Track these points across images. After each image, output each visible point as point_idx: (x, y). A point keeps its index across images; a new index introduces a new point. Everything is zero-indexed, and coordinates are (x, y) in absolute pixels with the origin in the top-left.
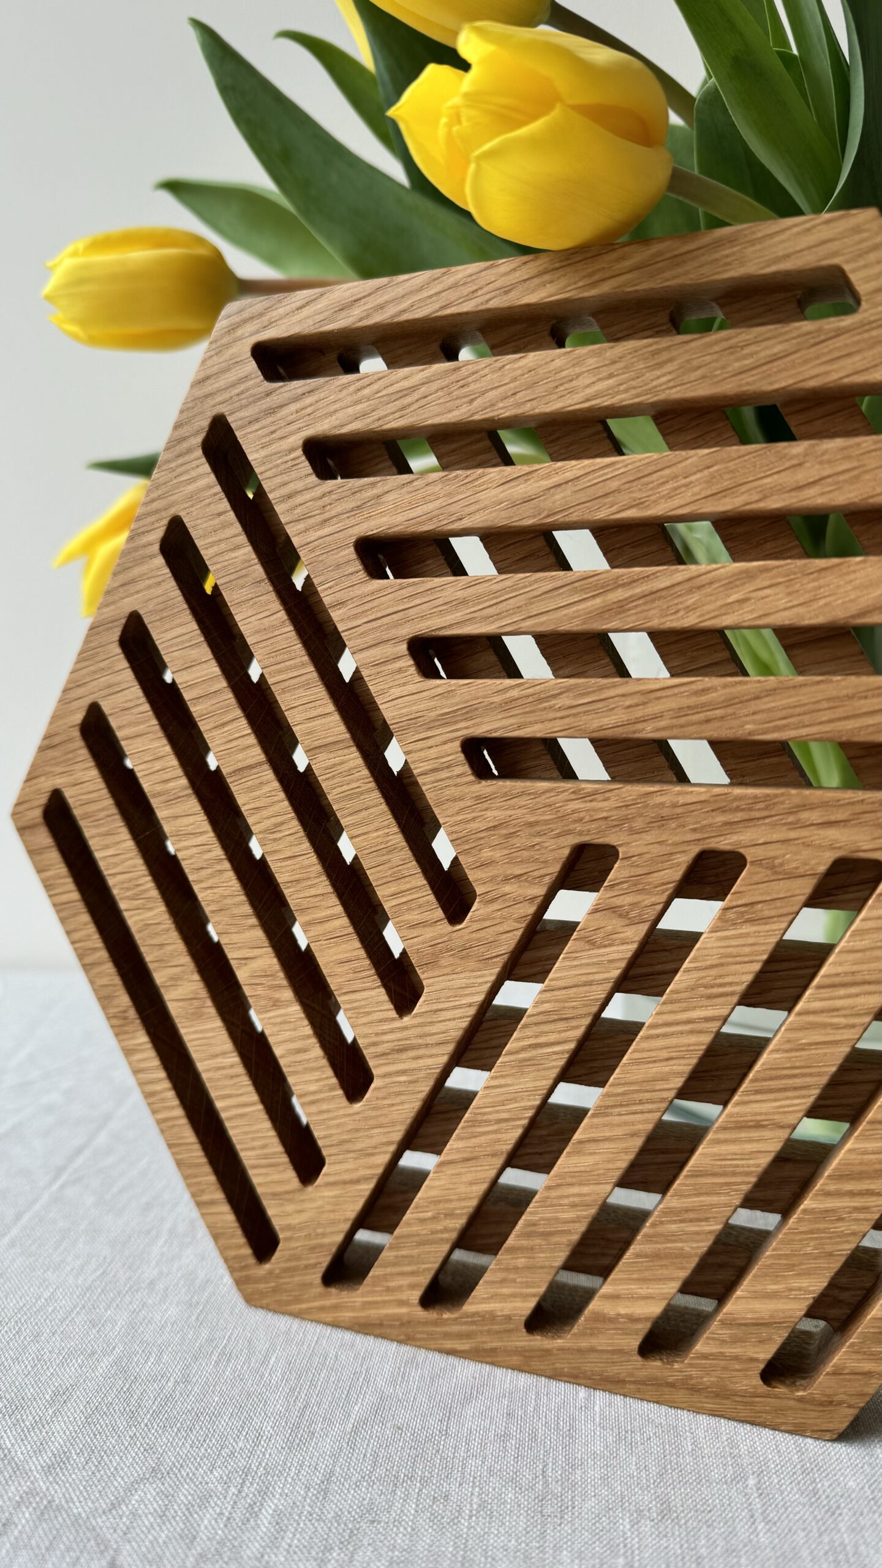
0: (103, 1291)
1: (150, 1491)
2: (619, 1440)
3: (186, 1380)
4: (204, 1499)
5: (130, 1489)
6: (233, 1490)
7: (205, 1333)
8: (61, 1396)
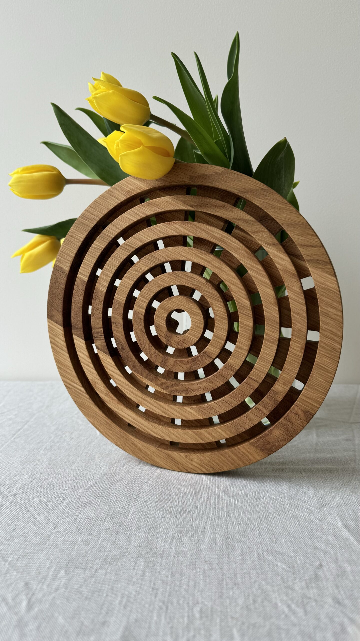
0: (26, 461)
1: (37, 499)
2: (153, 488)
3: (47, 479)
4: (50, 501)
5: (32, 499)
6: (57, 498)
7: (53, 470)
8: (15, 483)
